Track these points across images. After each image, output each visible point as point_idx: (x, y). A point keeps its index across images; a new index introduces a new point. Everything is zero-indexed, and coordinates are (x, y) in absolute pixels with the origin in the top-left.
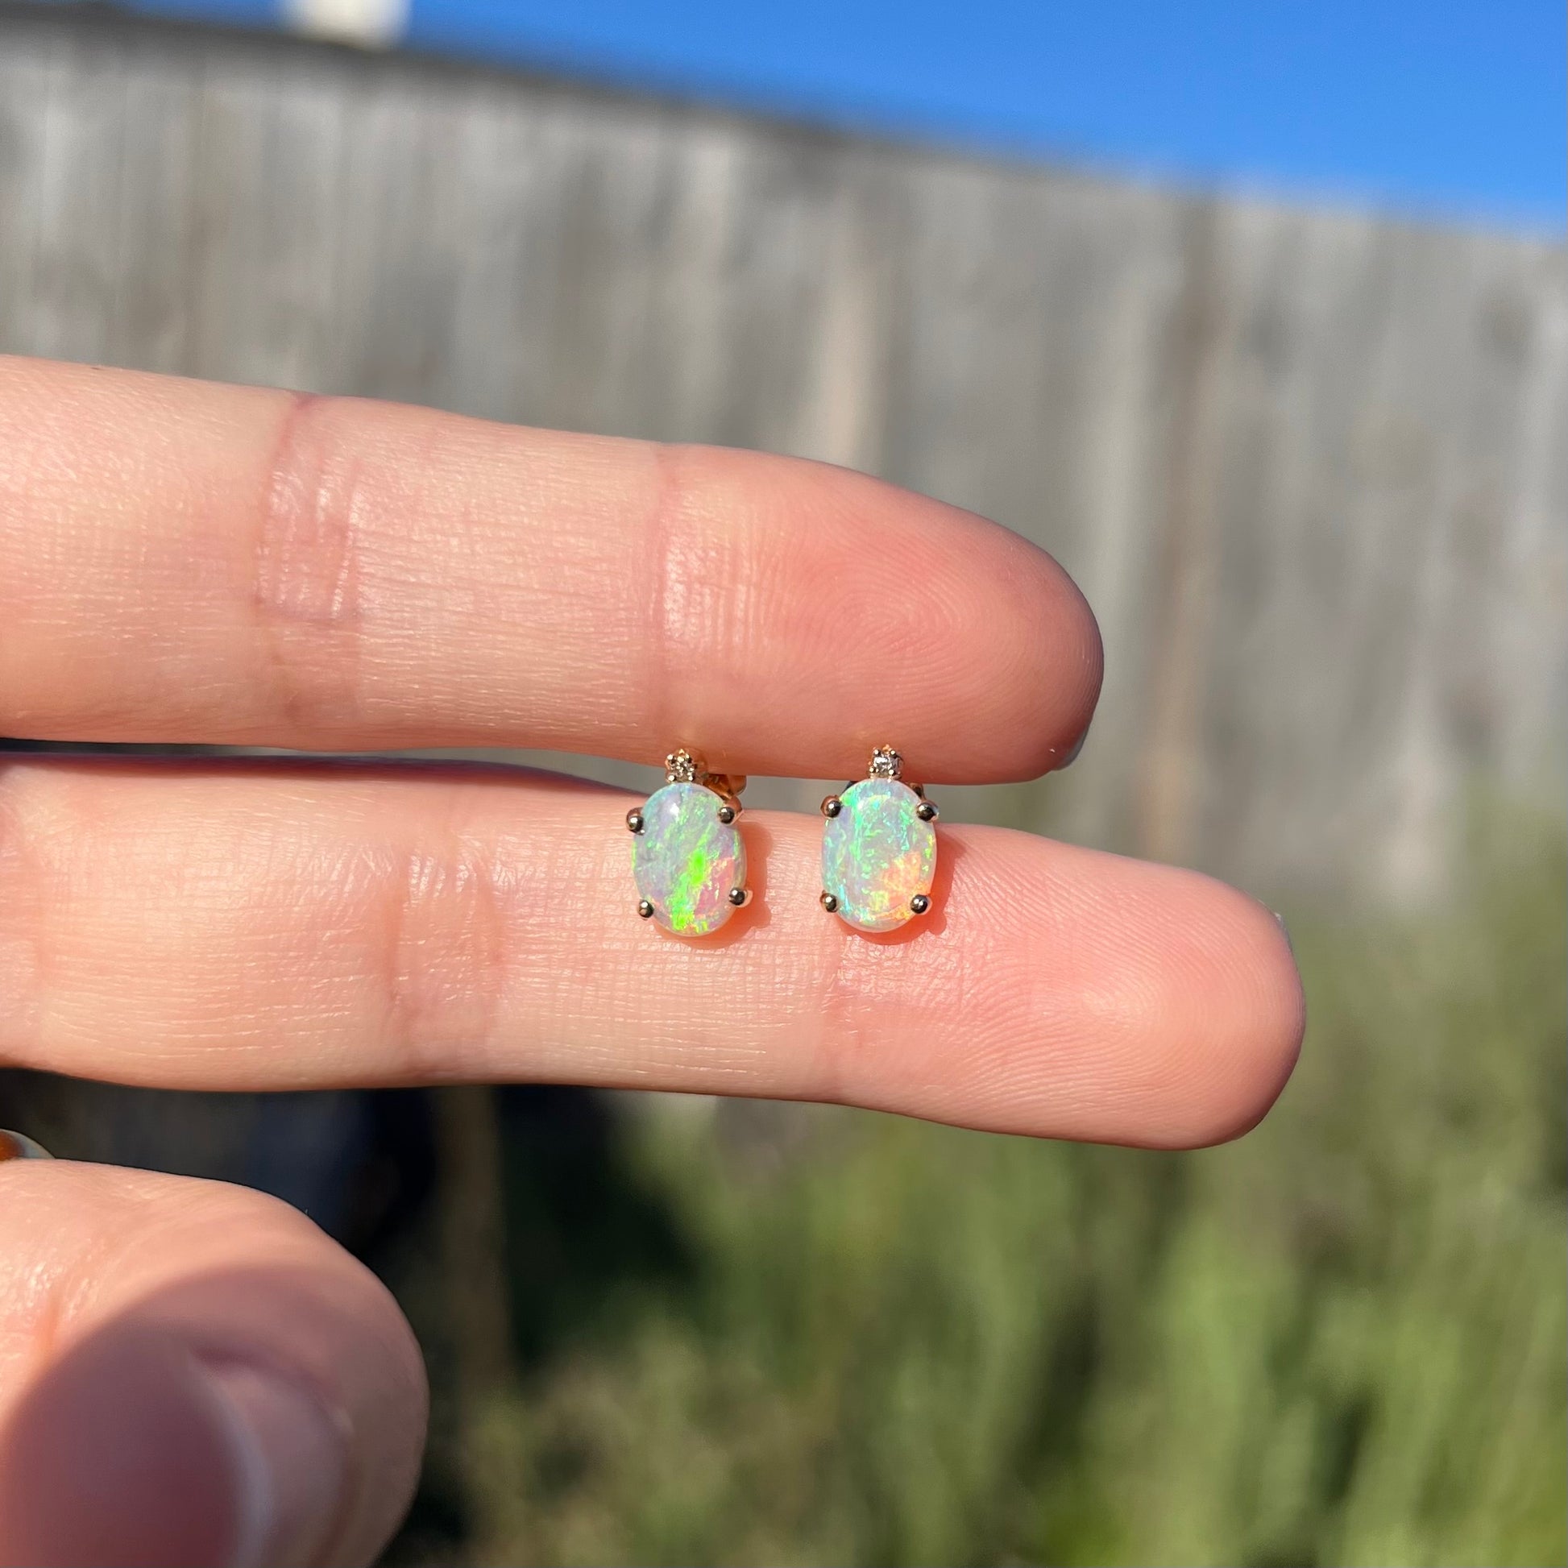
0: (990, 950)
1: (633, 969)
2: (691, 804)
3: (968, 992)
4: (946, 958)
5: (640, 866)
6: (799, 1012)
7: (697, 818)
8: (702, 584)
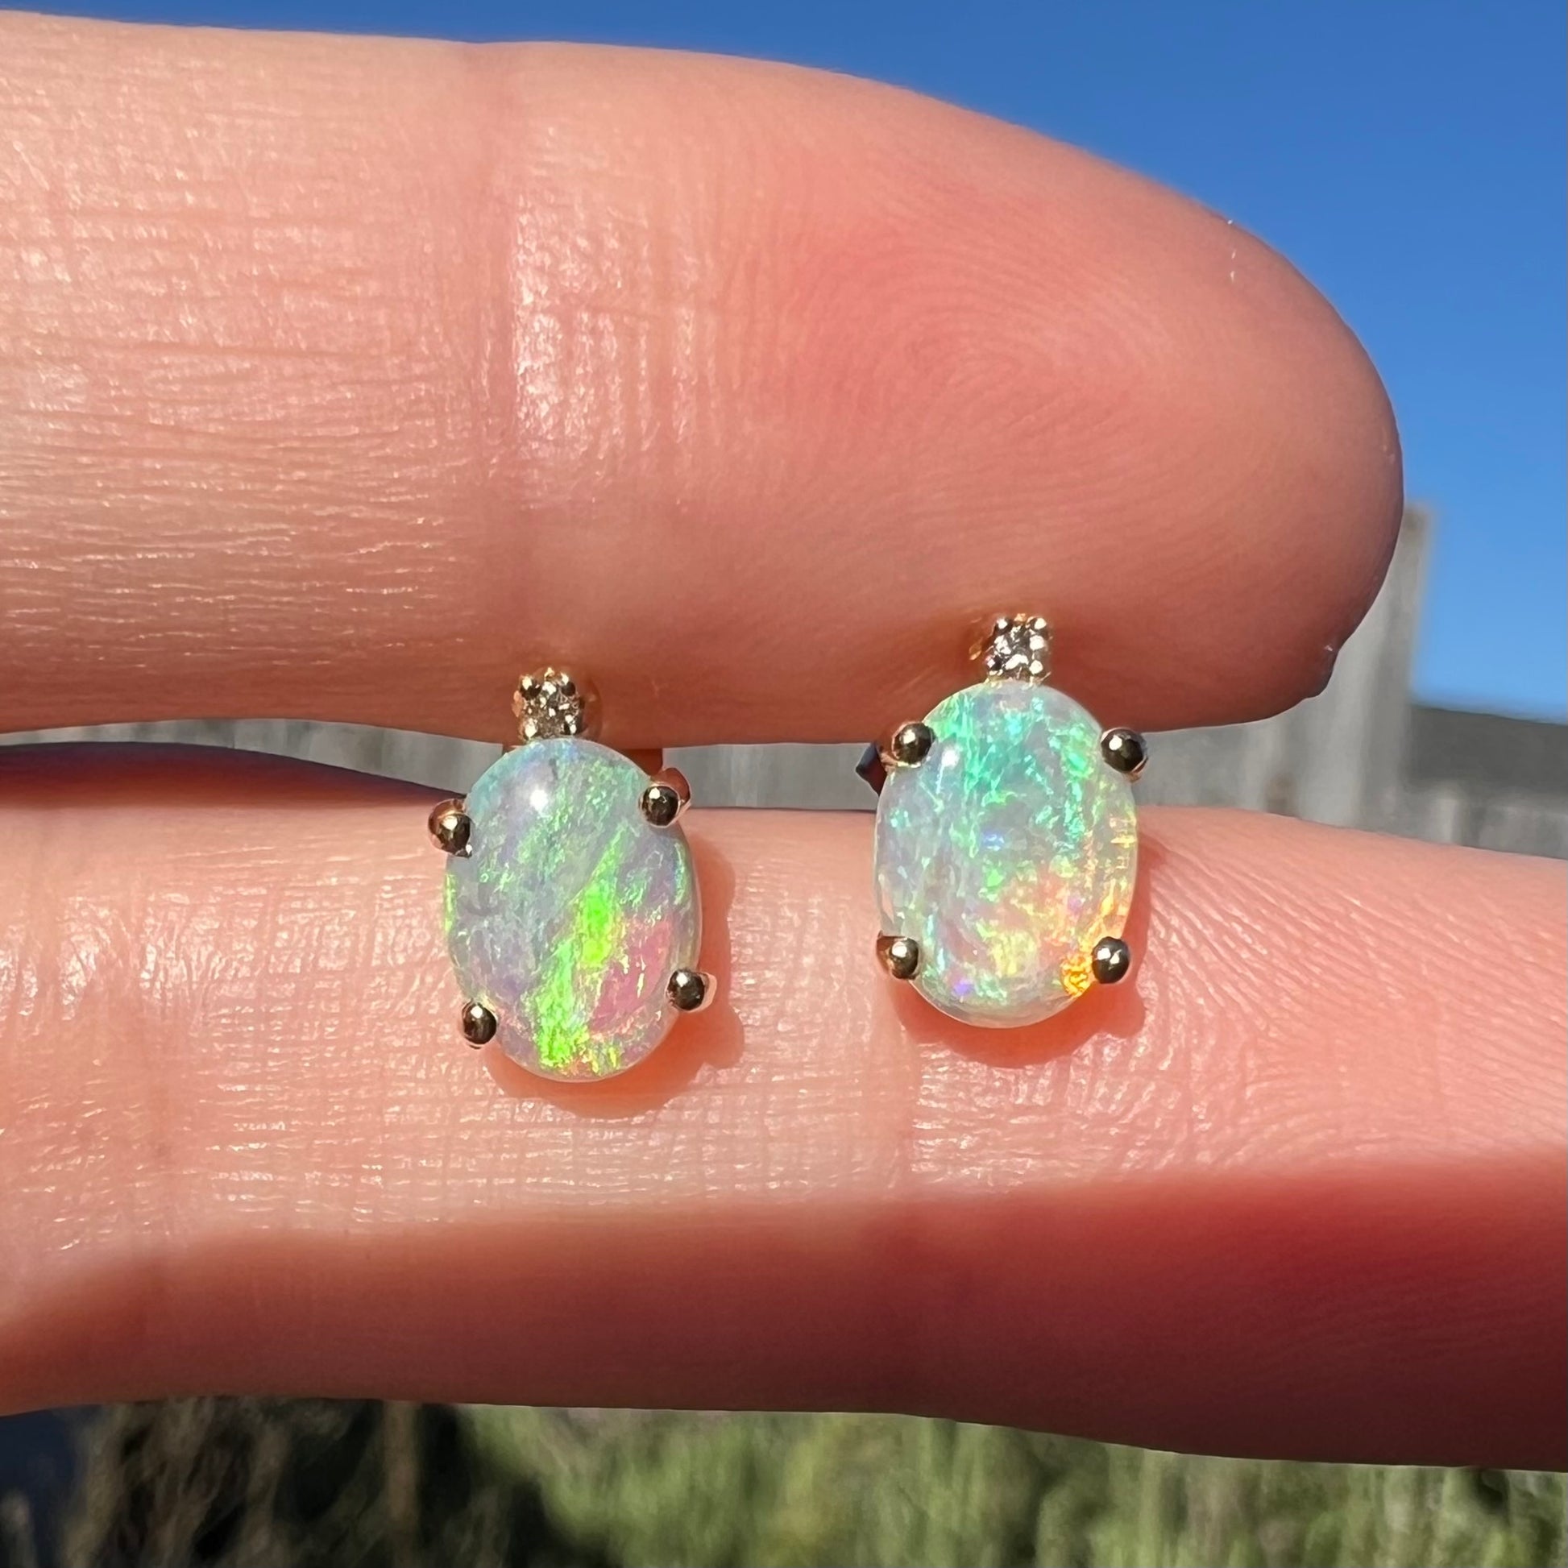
2: (578, 781)
5: (461, 927)
7: (592, 815)
8: (595, 311)
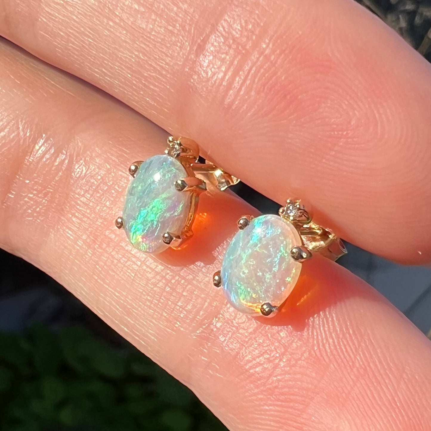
0: (303, 358)
1: (112, 253)
3: (276, 376)
4: (275, 348)
6: (182, 329)
